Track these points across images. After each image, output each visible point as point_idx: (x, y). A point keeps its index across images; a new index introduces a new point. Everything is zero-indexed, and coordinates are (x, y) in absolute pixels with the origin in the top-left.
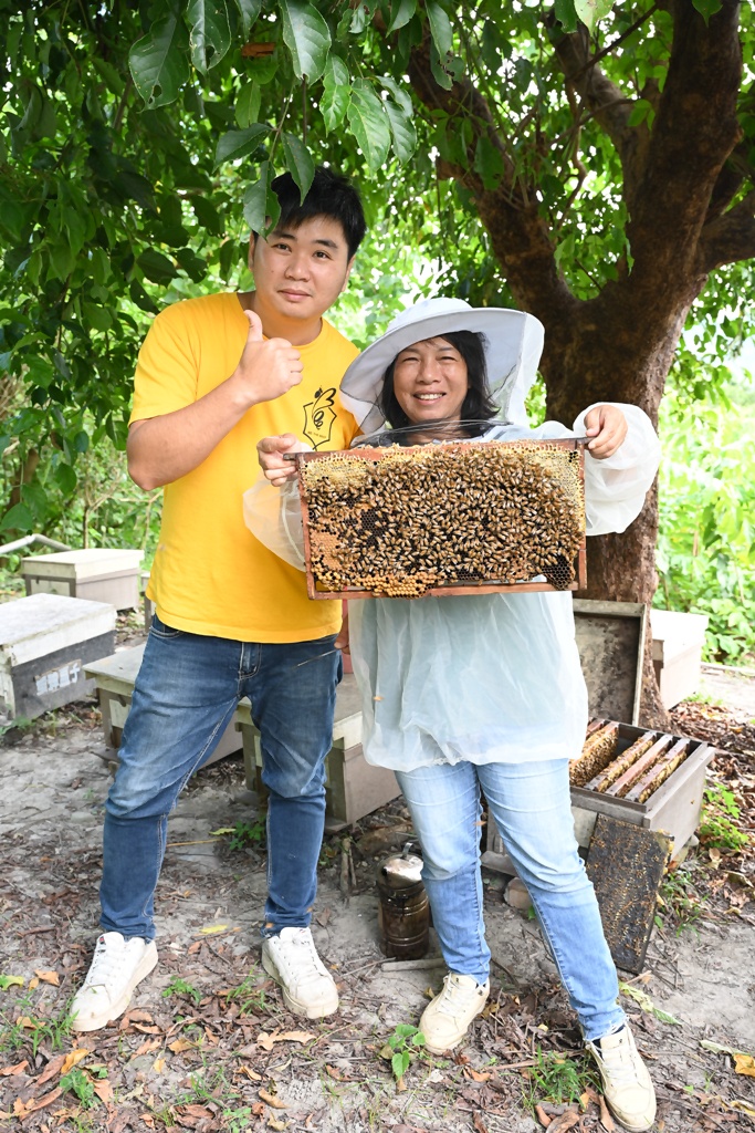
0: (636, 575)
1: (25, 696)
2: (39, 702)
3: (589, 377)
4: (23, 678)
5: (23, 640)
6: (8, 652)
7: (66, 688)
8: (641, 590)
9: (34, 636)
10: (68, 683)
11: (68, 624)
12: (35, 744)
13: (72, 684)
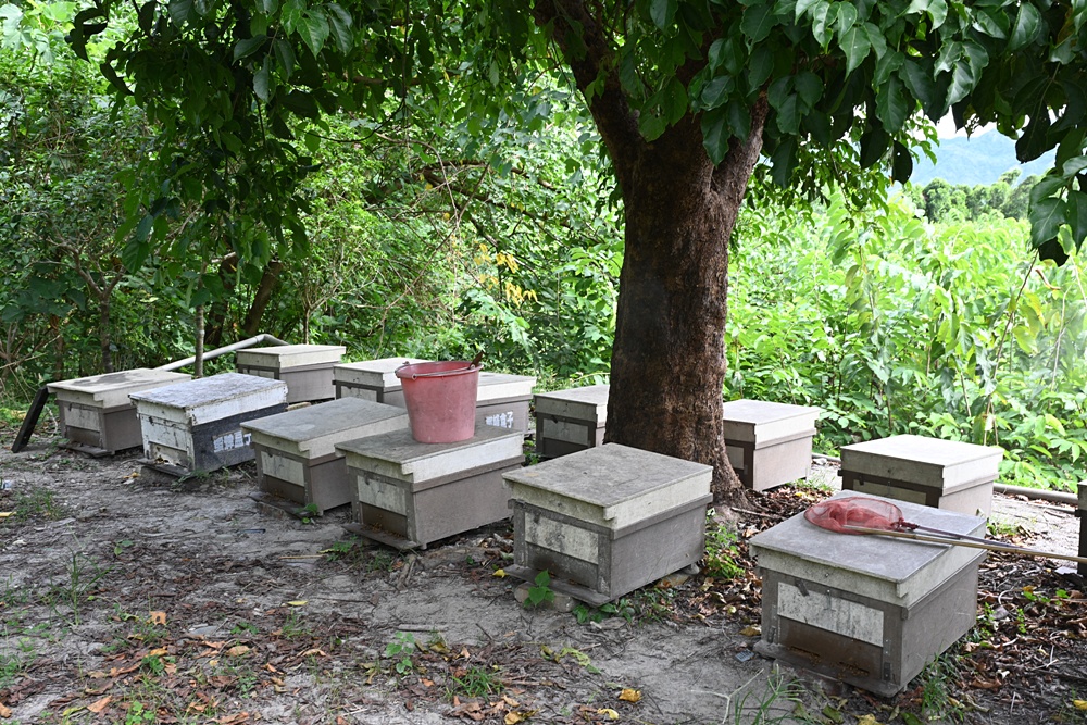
0: (700, 358)
1: (204, 452)
2: (216, 458)
3: (650, 188)
4: (203, 436)
5: (203, 404)
6: (190, 413)
7: (240, 448)
8: (705, 372)
9: (212, 402)
10: (242, 445)
11: (243, 394)
12: (209, 491)
13: (245, 446)
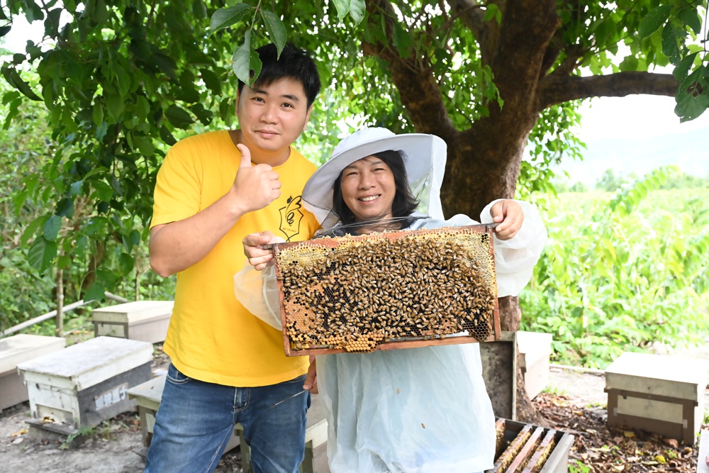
0: (507, 311)
1: (87, 411)
2: (98, 415)
3: (468, 181)
4: (86, 399)
5: (86, 371)
6: (75, 381)
7: (117, 404)
8: (511, 322)
9: (94, 369)
10: (118, 400)
11: (119, 359)
12: (94, 446)
13: (121, 401)
